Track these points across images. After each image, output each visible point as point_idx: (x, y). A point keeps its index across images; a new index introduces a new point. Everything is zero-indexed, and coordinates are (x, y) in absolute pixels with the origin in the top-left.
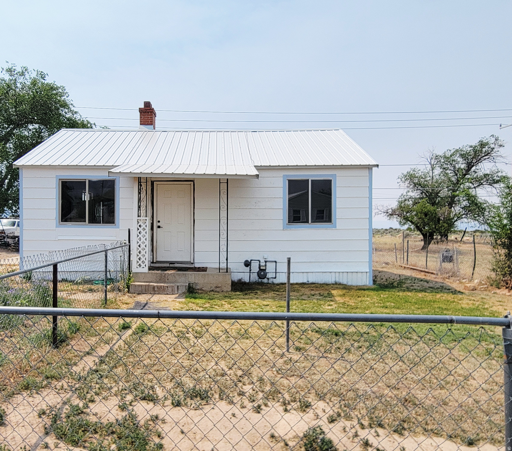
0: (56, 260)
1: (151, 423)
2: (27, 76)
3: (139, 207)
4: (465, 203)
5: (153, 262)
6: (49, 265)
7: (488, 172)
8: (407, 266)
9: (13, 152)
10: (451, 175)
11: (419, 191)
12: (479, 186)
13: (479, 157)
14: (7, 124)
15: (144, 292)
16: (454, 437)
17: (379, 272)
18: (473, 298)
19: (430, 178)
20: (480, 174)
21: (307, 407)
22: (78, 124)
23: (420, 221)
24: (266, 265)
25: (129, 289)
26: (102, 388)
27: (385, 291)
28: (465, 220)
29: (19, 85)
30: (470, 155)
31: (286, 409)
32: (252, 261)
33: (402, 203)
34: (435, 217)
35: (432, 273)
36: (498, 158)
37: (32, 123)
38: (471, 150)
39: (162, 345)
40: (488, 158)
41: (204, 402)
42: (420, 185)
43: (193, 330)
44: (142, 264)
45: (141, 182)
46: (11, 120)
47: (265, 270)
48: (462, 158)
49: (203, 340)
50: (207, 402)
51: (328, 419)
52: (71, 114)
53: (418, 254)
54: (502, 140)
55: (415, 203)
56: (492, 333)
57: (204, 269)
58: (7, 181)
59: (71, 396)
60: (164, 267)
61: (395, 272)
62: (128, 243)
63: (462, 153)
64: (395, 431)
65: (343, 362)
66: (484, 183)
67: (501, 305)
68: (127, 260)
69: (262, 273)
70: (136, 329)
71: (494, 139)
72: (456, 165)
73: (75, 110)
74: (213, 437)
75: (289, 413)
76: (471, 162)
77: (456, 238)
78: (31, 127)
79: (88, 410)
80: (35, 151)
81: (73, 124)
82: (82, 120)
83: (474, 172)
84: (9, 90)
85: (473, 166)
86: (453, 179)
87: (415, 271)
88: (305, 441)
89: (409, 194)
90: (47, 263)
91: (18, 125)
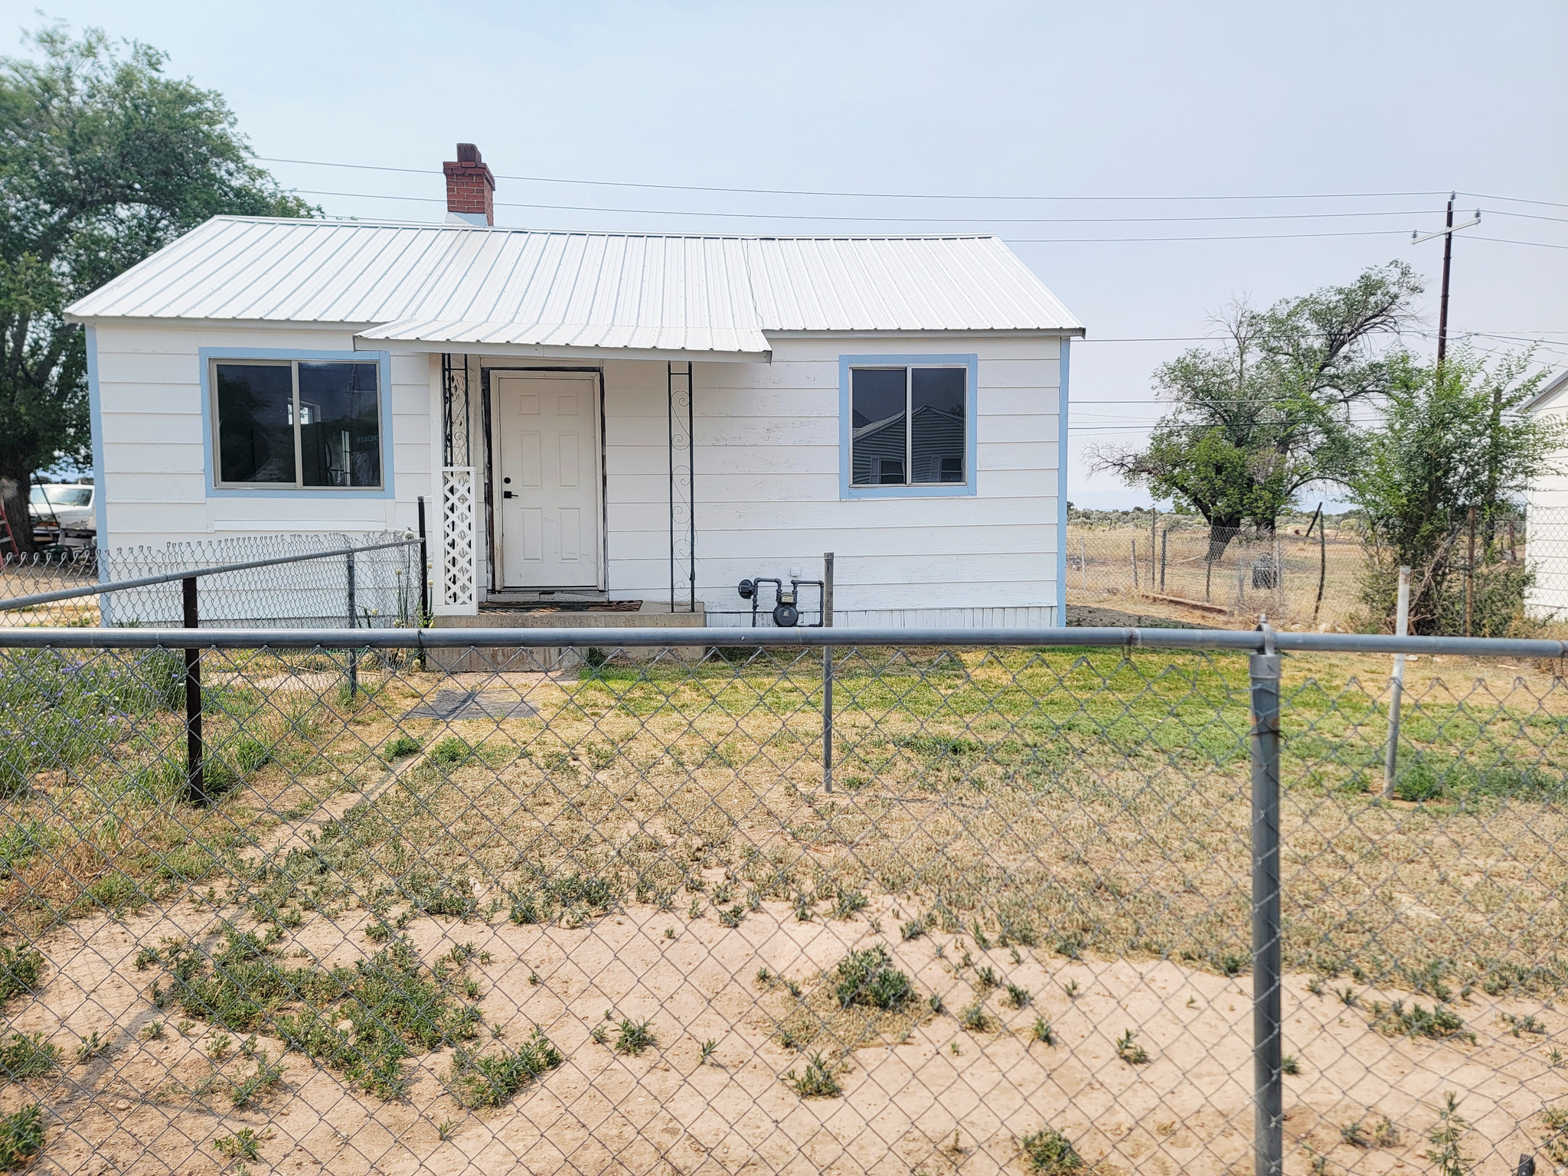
0: (191, 568)
1: (454, 965)
2: (104, 57)
3: (448, 439)
4: (1319, 439)
5: (493, 591)
6: (167, 579)
7: (1380, 359)
8: (1161, 597)
9: (71, 287)
10: (1287, 366)
11: (1205, 410)
12: (1355, 394)
13: (1360, 320)
14: (50, 202)
15: (466, 666)
16: (1196, 957)
17: (1090, 612)
18: (1307, 666)
19: (1233, 375)
20: (1361, 363)
21: (856, 907)
22: (267, 206)
23: (1204, 486)
24: (795, 593)
25: (423, 661)
26: (327, 894)
27: (1095, 652)
28: (1319, 482)
29: (78, 84)
30: (1337, 315)
31: (803, 914)
32: (760, 584)
33: (1162, 441)
34: (1241, 474)
35: (1220, 611)
36: (1408, 322)
37: (126, 201)
38: (1338, 301)
39: (502, 788)
40: (1381, 323)
41: (596, 911)
42: (1209, 393)
43: (590, 751)
44: (459, 593)
45: (449, 370)
46: (62, 192)
47: (793, 604)
48: (1317, 322)
49: (614, 772)
50: (605, 908)
51: (902, 930)
52: (246, 178)
53: (1195, 571)
54: (1418, 276)
55: (1195, 441)
56: (1337, 740)
57: (632, 606)
58: (55, 371)
59: (235, 917)
60: (525, 603)
61: (1130, 612)
62: (417, 536)
63: (1318, 307)
64: (1059, 951)
65: (962, 808)
66: (1369, 389)
67: (1372, 680)
68: (416, 583)
69: (786, 614)
70: (433, 753)
71: (1399, 271)
72: (1301, 340)
73: (259, 165)
74: (611, 987)
75: (810, 924)
76: (1340, 333)
77: (1297, 532)
78: (122, 211)
79: (280, 947)
80: (131, 276)
81: (251, 205)
82: (279, 196)
83: (1345, 357)
84: (51, 99)
85: (1343, 343)
86: (1292, 377)
87: (1179, 607)
88: (842, 982)
89: (1181, 417)
90: (163, 572)
91: (82, 206)
